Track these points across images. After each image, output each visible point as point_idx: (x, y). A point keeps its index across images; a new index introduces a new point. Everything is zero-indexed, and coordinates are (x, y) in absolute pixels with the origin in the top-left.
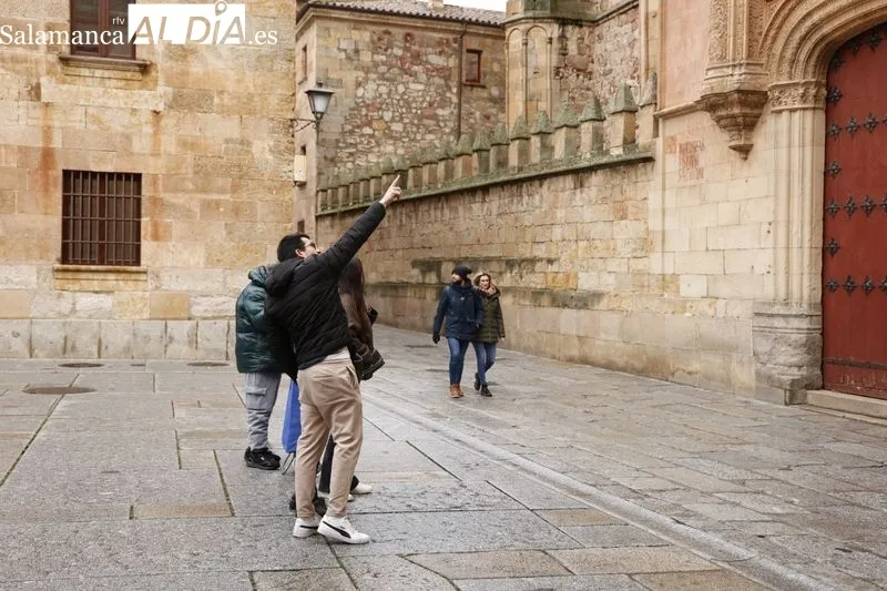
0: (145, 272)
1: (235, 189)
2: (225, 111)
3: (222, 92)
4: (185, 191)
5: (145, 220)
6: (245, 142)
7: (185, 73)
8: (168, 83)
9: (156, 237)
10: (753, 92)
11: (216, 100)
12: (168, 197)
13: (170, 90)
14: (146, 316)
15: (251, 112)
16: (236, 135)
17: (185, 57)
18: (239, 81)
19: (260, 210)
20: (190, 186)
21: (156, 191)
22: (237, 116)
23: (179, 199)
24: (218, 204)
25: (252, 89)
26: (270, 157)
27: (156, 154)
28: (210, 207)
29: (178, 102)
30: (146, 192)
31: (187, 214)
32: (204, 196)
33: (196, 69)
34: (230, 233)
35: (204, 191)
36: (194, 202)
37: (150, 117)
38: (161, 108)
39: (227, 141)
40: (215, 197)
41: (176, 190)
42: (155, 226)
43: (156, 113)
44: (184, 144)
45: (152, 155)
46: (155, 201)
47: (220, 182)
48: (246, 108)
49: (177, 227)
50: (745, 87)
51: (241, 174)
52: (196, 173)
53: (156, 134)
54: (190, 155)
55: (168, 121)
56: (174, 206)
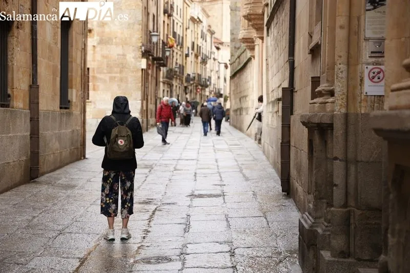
0: (91, 102)
1: (121, 72)
2: (117, 44)
3: (116, 38)
4: (104, 73)
5: (90, 84)
6: (124, 55)
7: (103, 32)
9: (94, 89)
11: (114, 41)
12: (98, 76)
13: (98, 38)
14: (91, 117)
15: (126, 44)
16: (121, 52)
17: (103, 26)
18: (122, 33)
19: (130, 79)
20: (105, 71)
21: (94, 73)
22: (121, 46)
23: (102, 76)
24: (115, 77)
25: (126, 36)
26: (133, 60)
27: (94, 61)
28: (112, 79)
29: (101, 42)
30: (91, 74)
31: (105, 81)
32: (110, 75)
33: (107, 29)
34: (119, 87)
35: (110, 73)
36: (106, 77)
38: (95, 44)
39: (118, 55)
40: (114, 75)
41: (100, 73)
42: (94, 86)
44: (103, 57)
45: (93, 61)
46: (94, 77)
47: (115, 69)
48: (124, 43)
49: (101, 85)
51: (122, 67)
52: (107, 67)
53: (94, 53)
54: (105, 60)
55: (98, 49)
56: (101, 79)
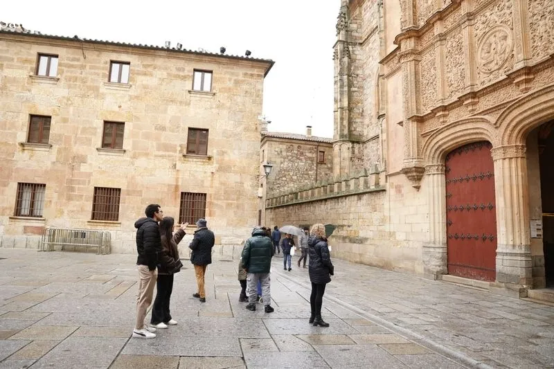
1: (238, 199)
2: (236, 172)
3: (235, 166)
4: (221, 199)
5: (206, 209)
6: (242, 183)
7: (222, 160)
8: (217, 163)
9: (210, 215)
11: (233, 169)
12: (216, 202)
13: (217, 165)
15: (244, 173)
16: (239, 181)
17: (223, 154)
18: (241, 162)
19: (246, 206)
20: (223, 198)
21: (211, 199)
22: (239, 174)
23: (219, 202)
24: (231, 204)
25: (245, 165)
26: (250, 188)
27: (212, 187)
28: (229, 205)
29: (220, 169)
30: (208, 200)
31: (221, 207)
33: (226, 158)
34: (235, 214)
35: (227, 200)
36: (222, 203)
37: (210, 174)
38: (214, 171)
39: (236, 183)
40: (230, 201)
41: (218, 199)
42: (210, 211)
43: (213, 173)
44: (221, 183)
45: (210, 187)
46: (211, 203)
47: (233, 196)
48: (243, 171)
49: (217, 211)
51: (240, 194)
52: (225, 193)
53: (212, 180)
54: (223, 187)
55: (216, 176)
56: (217, 205)
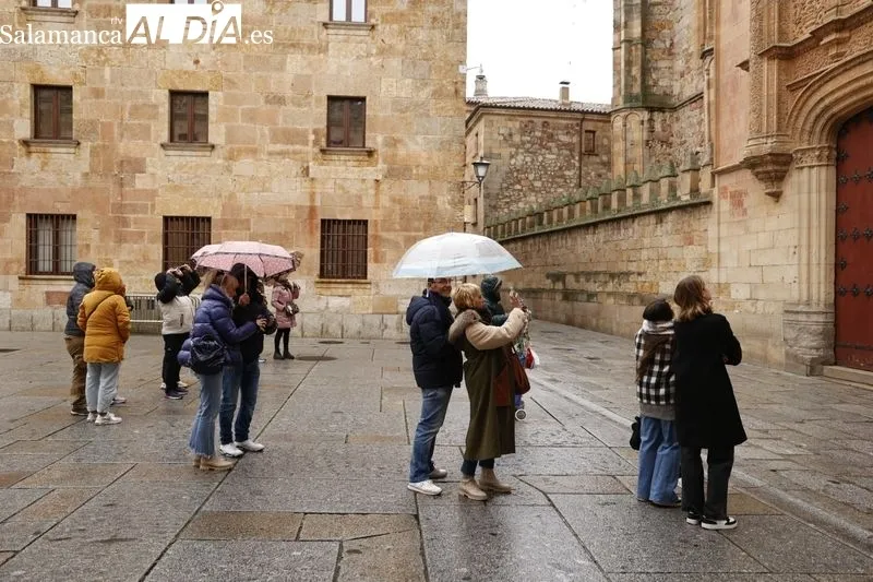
8: (385, 161)
10: (782, 155)
37: (373, 183)
43: (377, 181)
50: (776, 151)
